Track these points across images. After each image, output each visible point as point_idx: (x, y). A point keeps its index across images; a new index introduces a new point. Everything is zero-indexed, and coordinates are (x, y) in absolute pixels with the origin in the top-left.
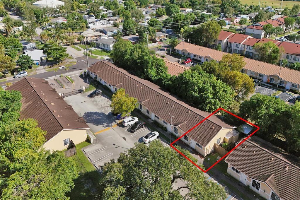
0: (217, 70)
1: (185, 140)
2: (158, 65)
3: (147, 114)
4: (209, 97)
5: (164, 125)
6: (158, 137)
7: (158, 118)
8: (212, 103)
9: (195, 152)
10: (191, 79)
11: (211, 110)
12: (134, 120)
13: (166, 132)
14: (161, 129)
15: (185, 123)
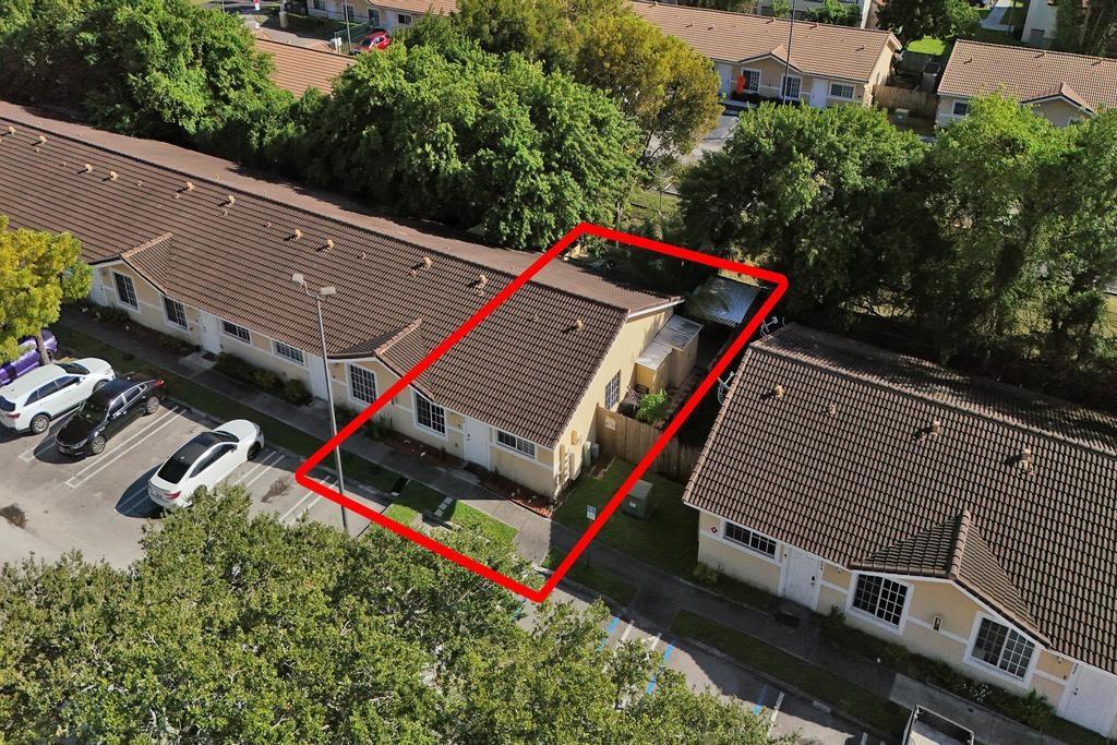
0: (531, 29)
1: (427, 433)
2: (212, 47)
3: (171, 327)
4: (524, 165)
5: (288, 368)
6: (255, 453)
7: (244, 335)
8: (541, 201)
9: (496, 484)
10: (408, 87)
11: (543, 236)
12: (76, 380)
13: (304, 408)
14: (268, 398)
15: (413, 328)
